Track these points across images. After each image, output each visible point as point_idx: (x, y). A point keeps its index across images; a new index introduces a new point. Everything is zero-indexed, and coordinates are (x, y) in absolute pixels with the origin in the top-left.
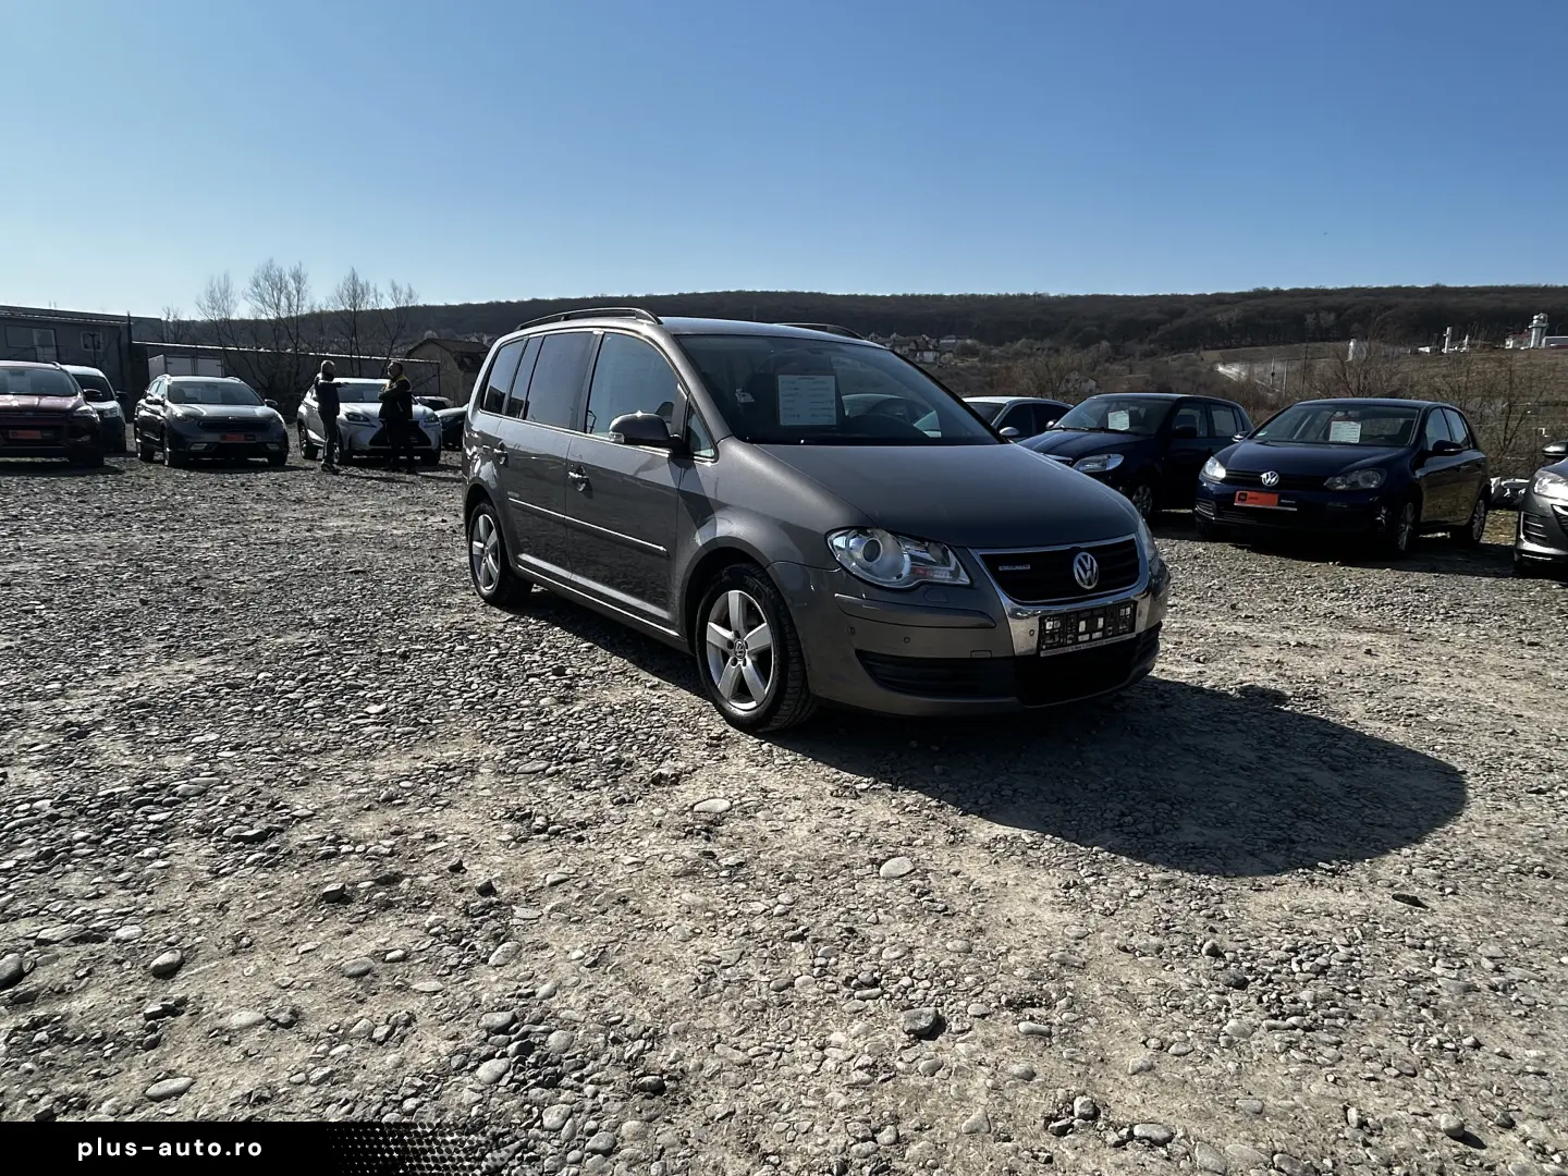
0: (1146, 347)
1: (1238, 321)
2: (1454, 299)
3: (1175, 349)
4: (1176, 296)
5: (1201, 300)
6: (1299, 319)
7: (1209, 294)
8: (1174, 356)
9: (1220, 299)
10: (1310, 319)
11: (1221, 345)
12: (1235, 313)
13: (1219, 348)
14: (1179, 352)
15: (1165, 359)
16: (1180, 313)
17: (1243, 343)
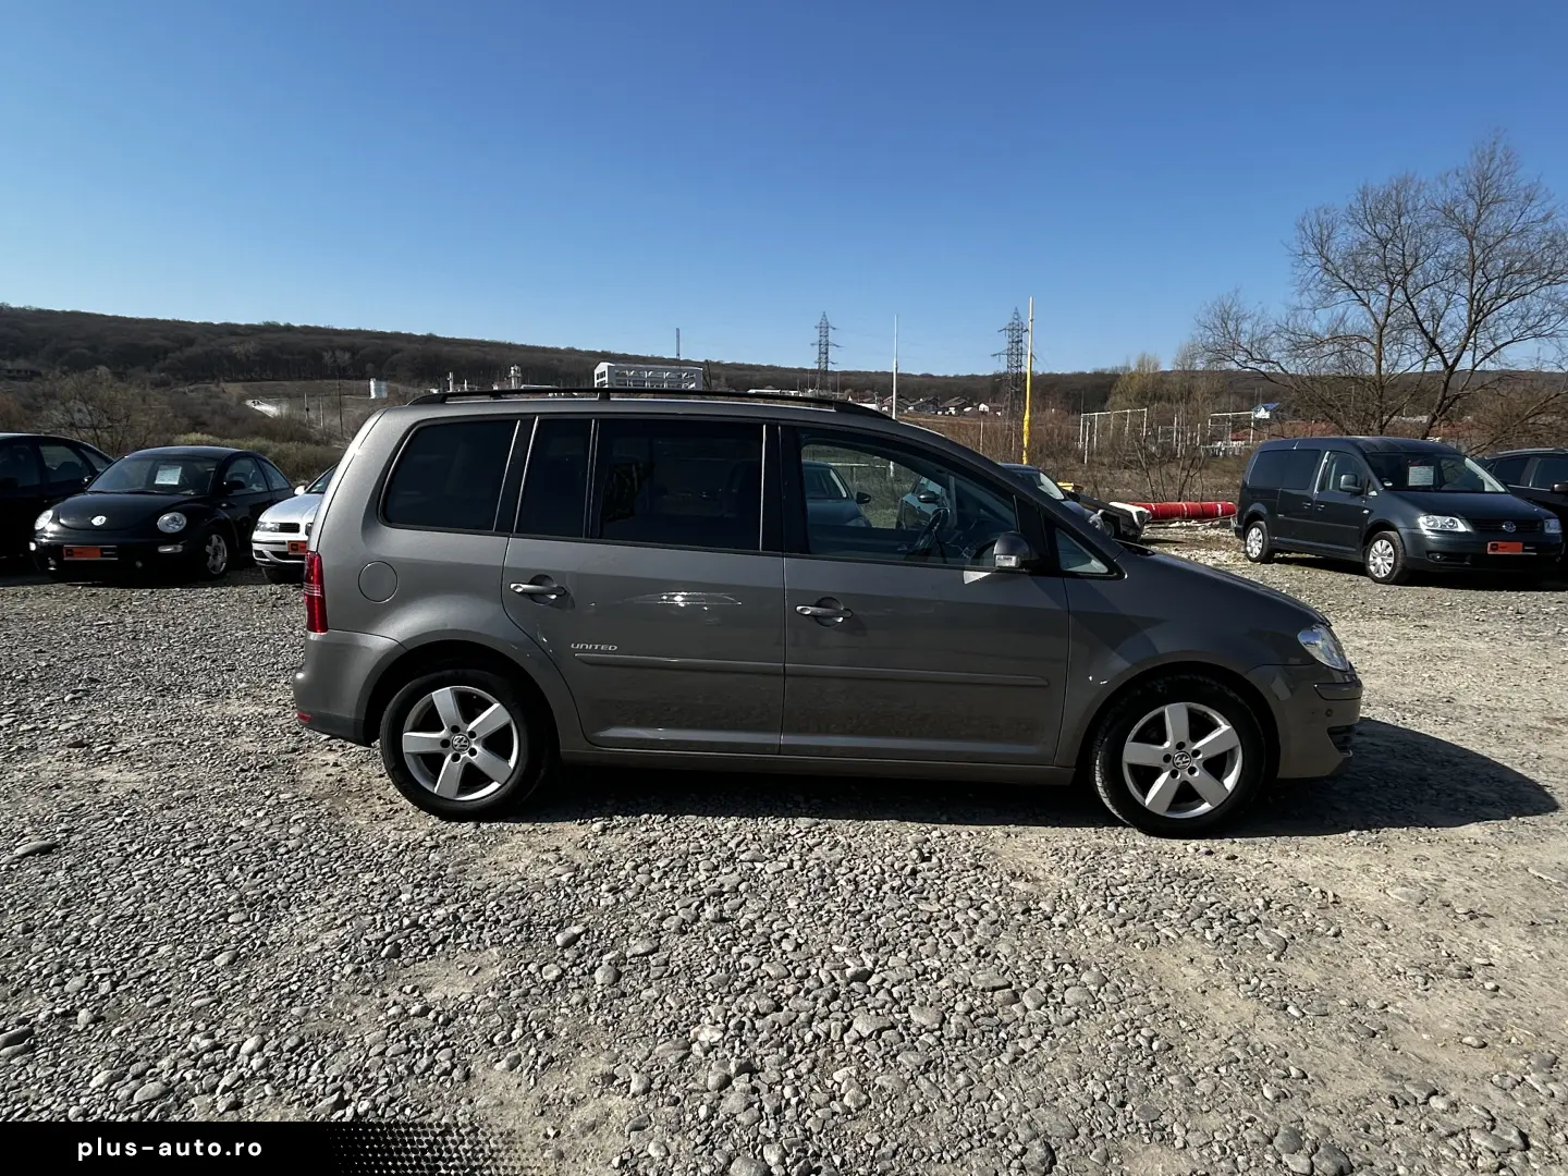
0: (155, 375)
1: (256, 355)
2: (446, 349)
3: (189, 379)
4: (179, 321)
5: (207, 328)
6: (316, 356)
7: (216, 323)
8: (191, 387)
9: (230, 330)
10: (327, 356)
11: (241, 377)
12: (251, 346)
13: (239, 381)
14: (196, 382)
15: (181, 390)
16: (190, 342)
17: (264, 376)
